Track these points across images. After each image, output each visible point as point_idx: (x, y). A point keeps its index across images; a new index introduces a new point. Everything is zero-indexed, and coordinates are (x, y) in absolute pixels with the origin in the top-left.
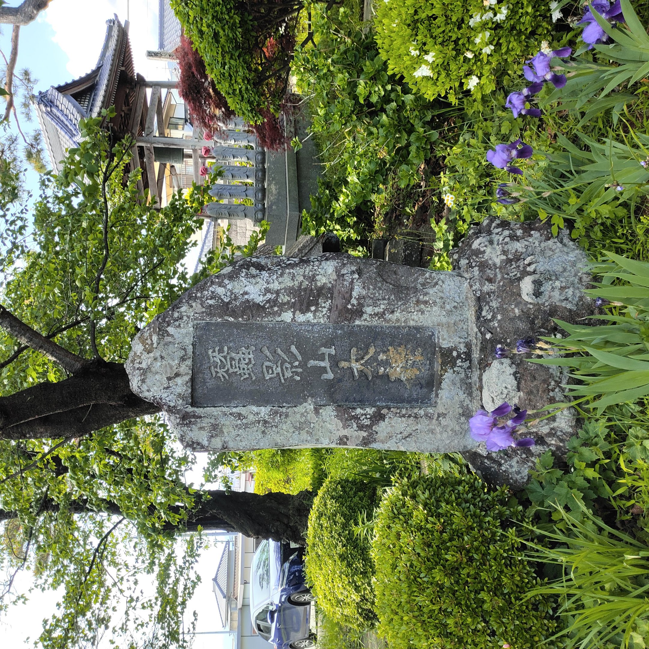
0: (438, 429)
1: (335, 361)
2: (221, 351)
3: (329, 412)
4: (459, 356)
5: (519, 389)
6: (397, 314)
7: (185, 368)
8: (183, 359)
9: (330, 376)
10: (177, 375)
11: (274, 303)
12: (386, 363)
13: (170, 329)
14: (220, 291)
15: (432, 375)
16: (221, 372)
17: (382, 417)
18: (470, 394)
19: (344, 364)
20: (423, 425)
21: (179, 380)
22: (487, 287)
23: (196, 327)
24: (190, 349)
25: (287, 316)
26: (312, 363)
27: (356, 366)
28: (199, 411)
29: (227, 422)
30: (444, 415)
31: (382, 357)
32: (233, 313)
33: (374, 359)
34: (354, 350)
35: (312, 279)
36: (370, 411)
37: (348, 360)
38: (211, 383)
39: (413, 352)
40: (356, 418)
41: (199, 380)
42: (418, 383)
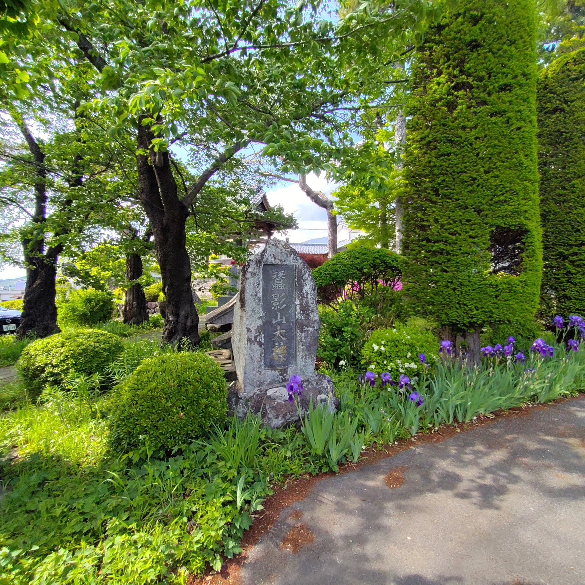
0: (254, 372)
1: (280, 323)
2: (283, 276)
3: (259, 323)
4: (284, 377)
5: (285, 401)
6: (301, 347)
7: (278, 262)
8: (281, 261)
9: (274, 322)
10: (275, 259)
11: (303, 296)
12: (280, 346)
13: (292, 256)
14: (307, 275)
15: (275, 366)
16: (275, 276)
17: (260, 346)
18: (269, 384)
19: (279, 327)
20: (257, 365)
21: (273, 259)
22: (314, 382)
23: (293, 266)
24: (285, 263)
25: (297, 302)
26: (279, 314)
27: (278, 333)
28: (262, 267)
29: (256, 279)
30: (260, 374)
31: (282, 343)
32: (298, 280)
33: (281, 340)
34: (284, 331)
35: (312, 311)
36: (263, 341)
37: (281, 329)
38: (271, 272)
39: (284, 357)
40: (260, 335)
41: (273, 267)
42: (272, 360)
